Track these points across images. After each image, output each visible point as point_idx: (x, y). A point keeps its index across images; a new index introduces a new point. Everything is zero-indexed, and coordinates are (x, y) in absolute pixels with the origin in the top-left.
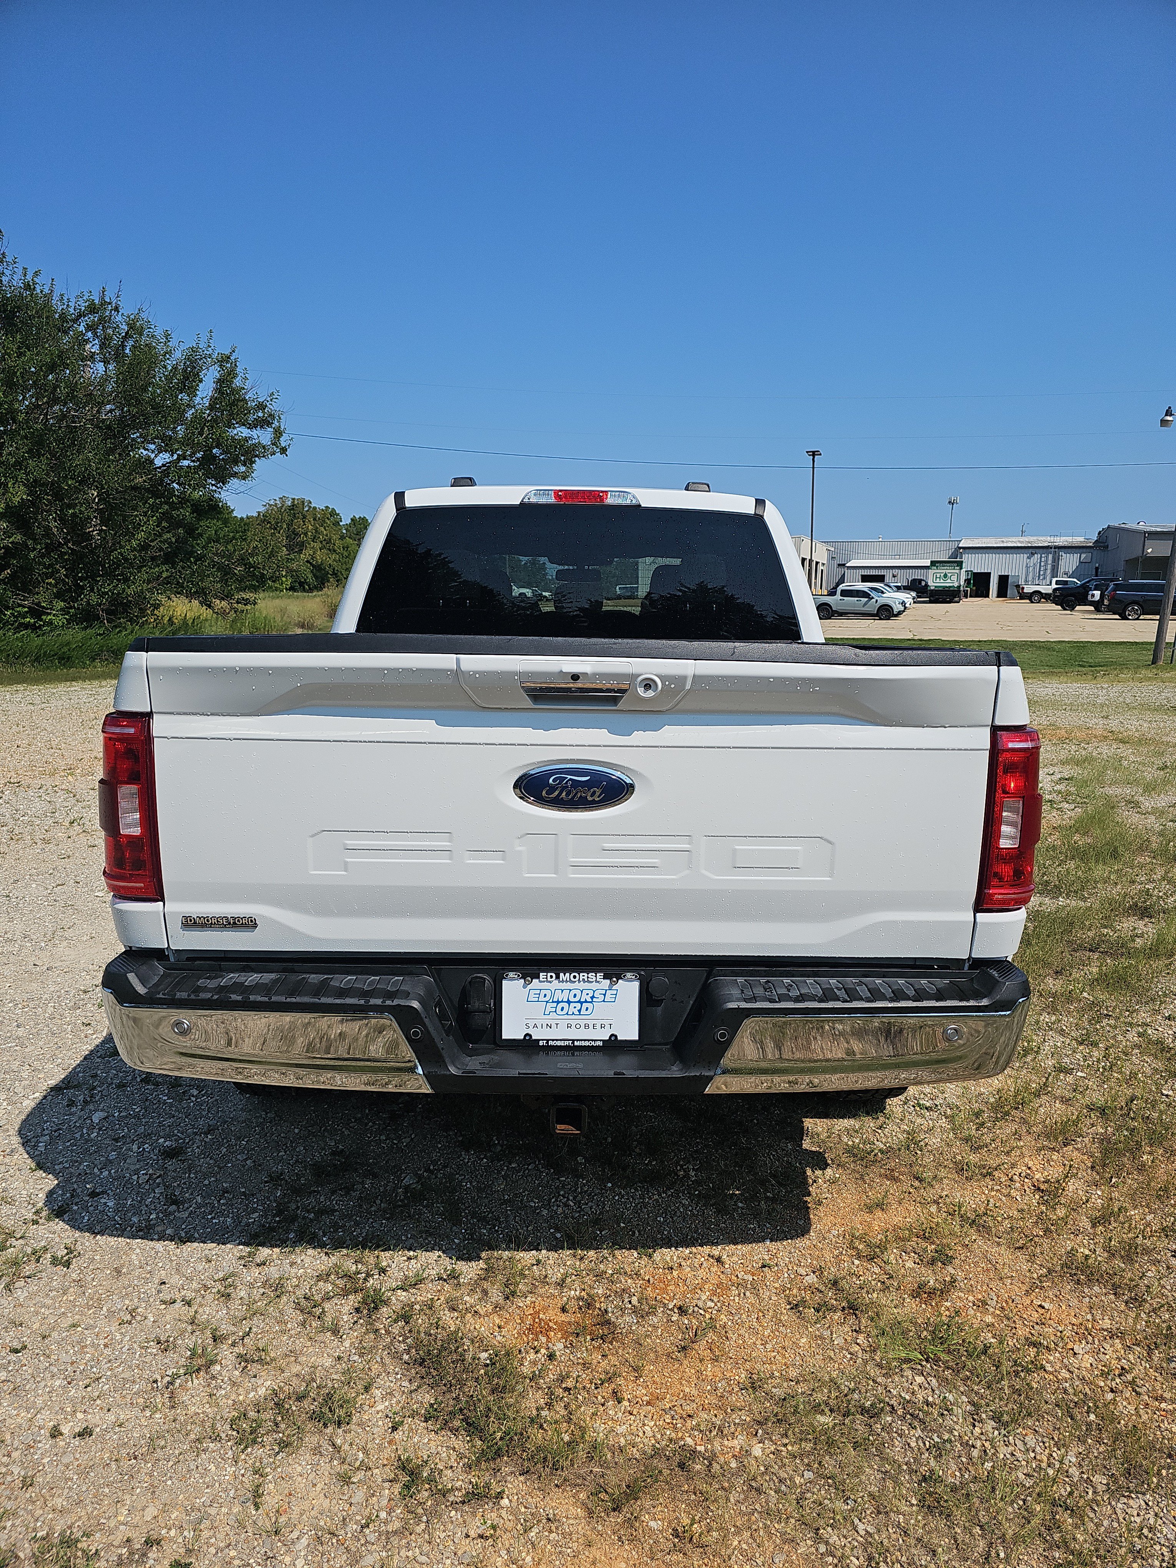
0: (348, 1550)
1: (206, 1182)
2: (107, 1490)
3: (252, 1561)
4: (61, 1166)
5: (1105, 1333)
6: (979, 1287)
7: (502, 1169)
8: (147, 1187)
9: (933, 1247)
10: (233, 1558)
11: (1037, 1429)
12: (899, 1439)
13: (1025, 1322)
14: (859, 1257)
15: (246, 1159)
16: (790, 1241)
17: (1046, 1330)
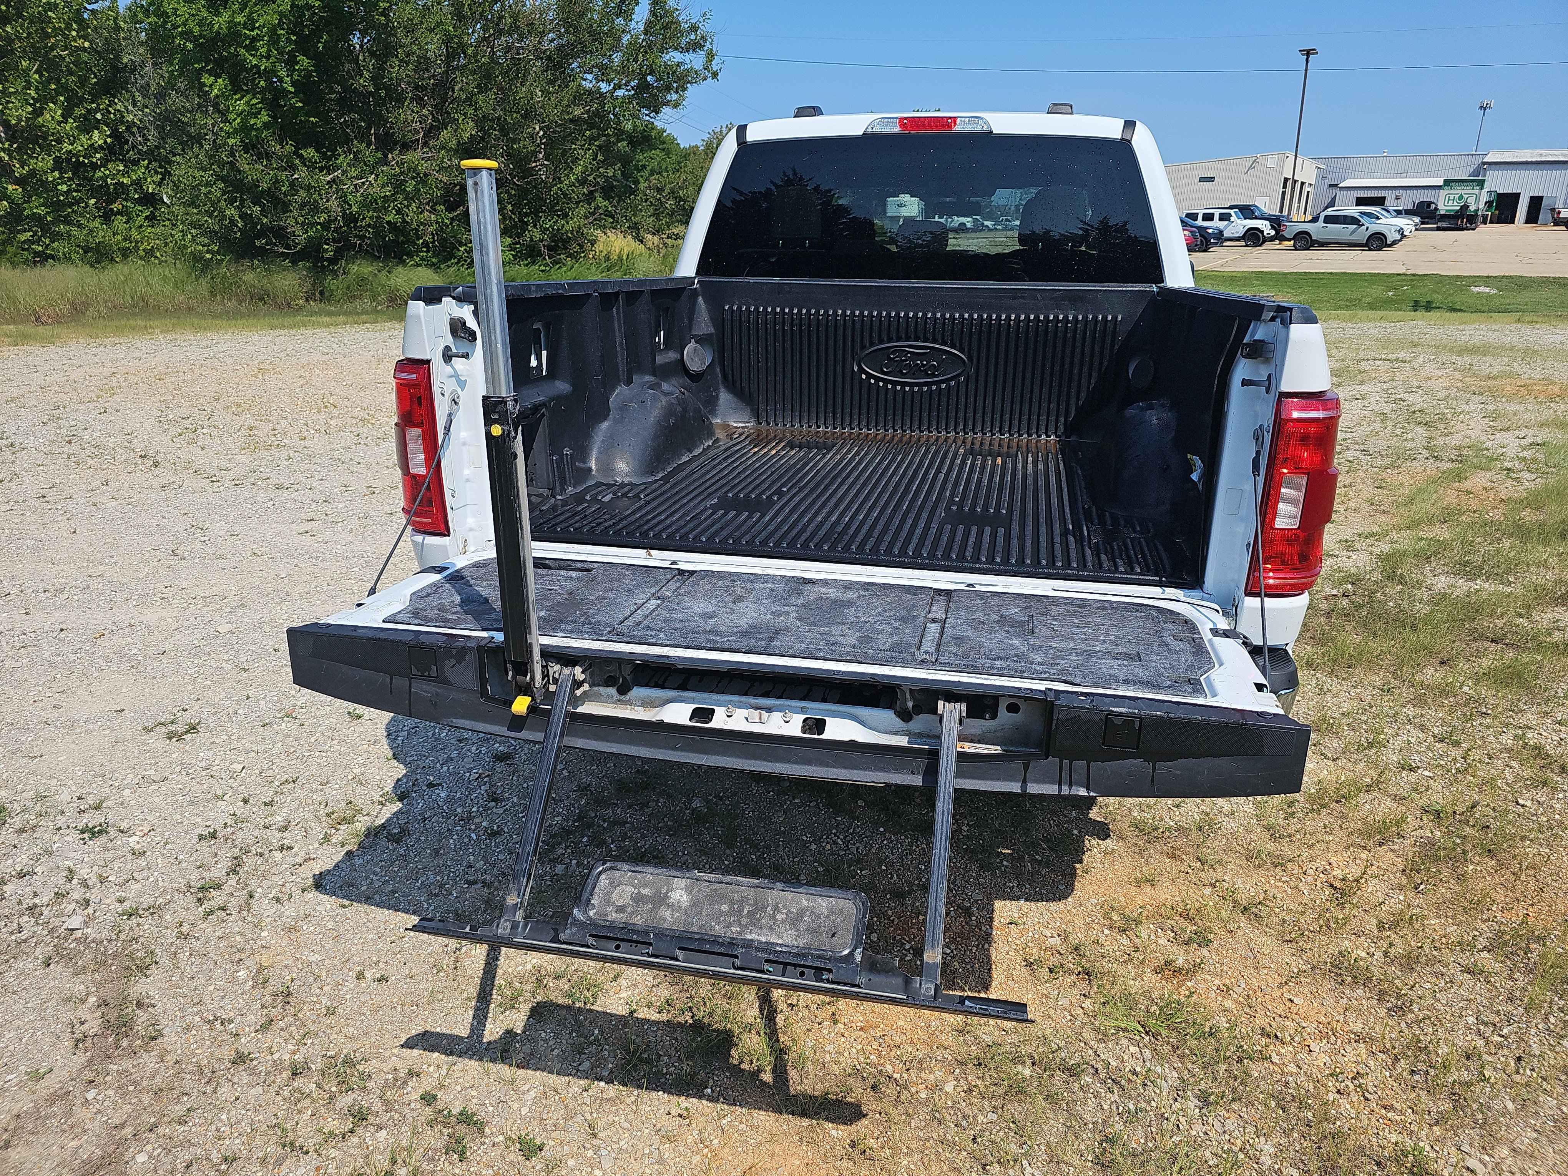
0: (566, 1107)
1: (525, 785)
2: (389, 1027)
3: (487, 1102)
4: (411, 758)
5: (1353, 1036)
6: (1230, 973)
7: (785, 804)
8: (475, 784)
9: (1194, 928)
10: (473, 1097)
11: (1242, 1114)
12: (1093, 1100)
13: (1268, 1013)
14: (1110, 928)
15: (563, 769)
16: (1044, 903)
17: (1288, 1023)
